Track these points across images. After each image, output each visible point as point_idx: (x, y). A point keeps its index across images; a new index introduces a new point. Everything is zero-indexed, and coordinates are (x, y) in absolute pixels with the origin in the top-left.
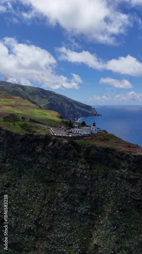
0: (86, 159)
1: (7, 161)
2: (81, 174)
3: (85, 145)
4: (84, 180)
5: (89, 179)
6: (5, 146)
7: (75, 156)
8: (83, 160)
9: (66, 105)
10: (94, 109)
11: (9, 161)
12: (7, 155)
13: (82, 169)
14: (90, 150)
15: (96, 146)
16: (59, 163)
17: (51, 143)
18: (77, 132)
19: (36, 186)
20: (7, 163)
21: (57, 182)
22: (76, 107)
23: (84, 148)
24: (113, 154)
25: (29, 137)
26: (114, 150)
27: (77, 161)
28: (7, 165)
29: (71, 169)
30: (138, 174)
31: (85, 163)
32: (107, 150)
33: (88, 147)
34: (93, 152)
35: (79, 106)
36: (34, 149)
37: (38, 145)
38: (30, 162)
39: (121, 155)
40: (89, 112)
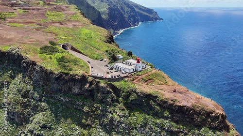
0: (125, 104)
1: (43, 100)
2: (118, 122)
3: (125, 88)
4: (121, 129)
5: (127, 127)
6: (41, 83)
7: (113, 100)
8: (121, 105)
9: (126, 9)
10: (156, 13)
11: (45, 99)
12: (43, 93)
13: (120, 116)
14: (130, 94)
15: (137, 91)
16: (96, 107)
17: (88, 85)
18: (119, 69)
19: (72, 129)
20: (43, 102)
21: (93, 128)
22: (137, 10)
23: (123, 92)
24: (155, 101)
25: (64, 75)
26: (156, 97)
27: (115, 106)
28: (43, 104)
29: (107, 115)
30: (181, 127)
31: (123, 110)
32: (149, 97)
33: (128, 91)
34: (133, 97)
35: (140, 9)
36: (70, 89)
37: (74, 85)
38: (66, 102)
39: (164, 104)
40: (150, 15)
